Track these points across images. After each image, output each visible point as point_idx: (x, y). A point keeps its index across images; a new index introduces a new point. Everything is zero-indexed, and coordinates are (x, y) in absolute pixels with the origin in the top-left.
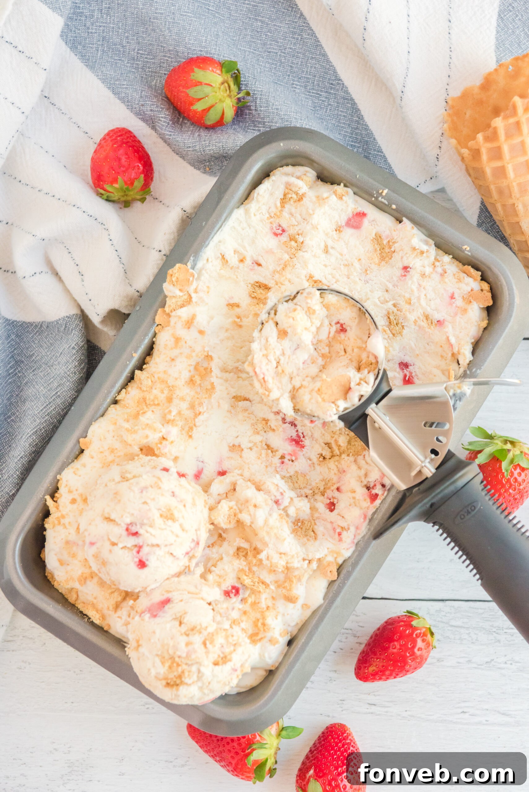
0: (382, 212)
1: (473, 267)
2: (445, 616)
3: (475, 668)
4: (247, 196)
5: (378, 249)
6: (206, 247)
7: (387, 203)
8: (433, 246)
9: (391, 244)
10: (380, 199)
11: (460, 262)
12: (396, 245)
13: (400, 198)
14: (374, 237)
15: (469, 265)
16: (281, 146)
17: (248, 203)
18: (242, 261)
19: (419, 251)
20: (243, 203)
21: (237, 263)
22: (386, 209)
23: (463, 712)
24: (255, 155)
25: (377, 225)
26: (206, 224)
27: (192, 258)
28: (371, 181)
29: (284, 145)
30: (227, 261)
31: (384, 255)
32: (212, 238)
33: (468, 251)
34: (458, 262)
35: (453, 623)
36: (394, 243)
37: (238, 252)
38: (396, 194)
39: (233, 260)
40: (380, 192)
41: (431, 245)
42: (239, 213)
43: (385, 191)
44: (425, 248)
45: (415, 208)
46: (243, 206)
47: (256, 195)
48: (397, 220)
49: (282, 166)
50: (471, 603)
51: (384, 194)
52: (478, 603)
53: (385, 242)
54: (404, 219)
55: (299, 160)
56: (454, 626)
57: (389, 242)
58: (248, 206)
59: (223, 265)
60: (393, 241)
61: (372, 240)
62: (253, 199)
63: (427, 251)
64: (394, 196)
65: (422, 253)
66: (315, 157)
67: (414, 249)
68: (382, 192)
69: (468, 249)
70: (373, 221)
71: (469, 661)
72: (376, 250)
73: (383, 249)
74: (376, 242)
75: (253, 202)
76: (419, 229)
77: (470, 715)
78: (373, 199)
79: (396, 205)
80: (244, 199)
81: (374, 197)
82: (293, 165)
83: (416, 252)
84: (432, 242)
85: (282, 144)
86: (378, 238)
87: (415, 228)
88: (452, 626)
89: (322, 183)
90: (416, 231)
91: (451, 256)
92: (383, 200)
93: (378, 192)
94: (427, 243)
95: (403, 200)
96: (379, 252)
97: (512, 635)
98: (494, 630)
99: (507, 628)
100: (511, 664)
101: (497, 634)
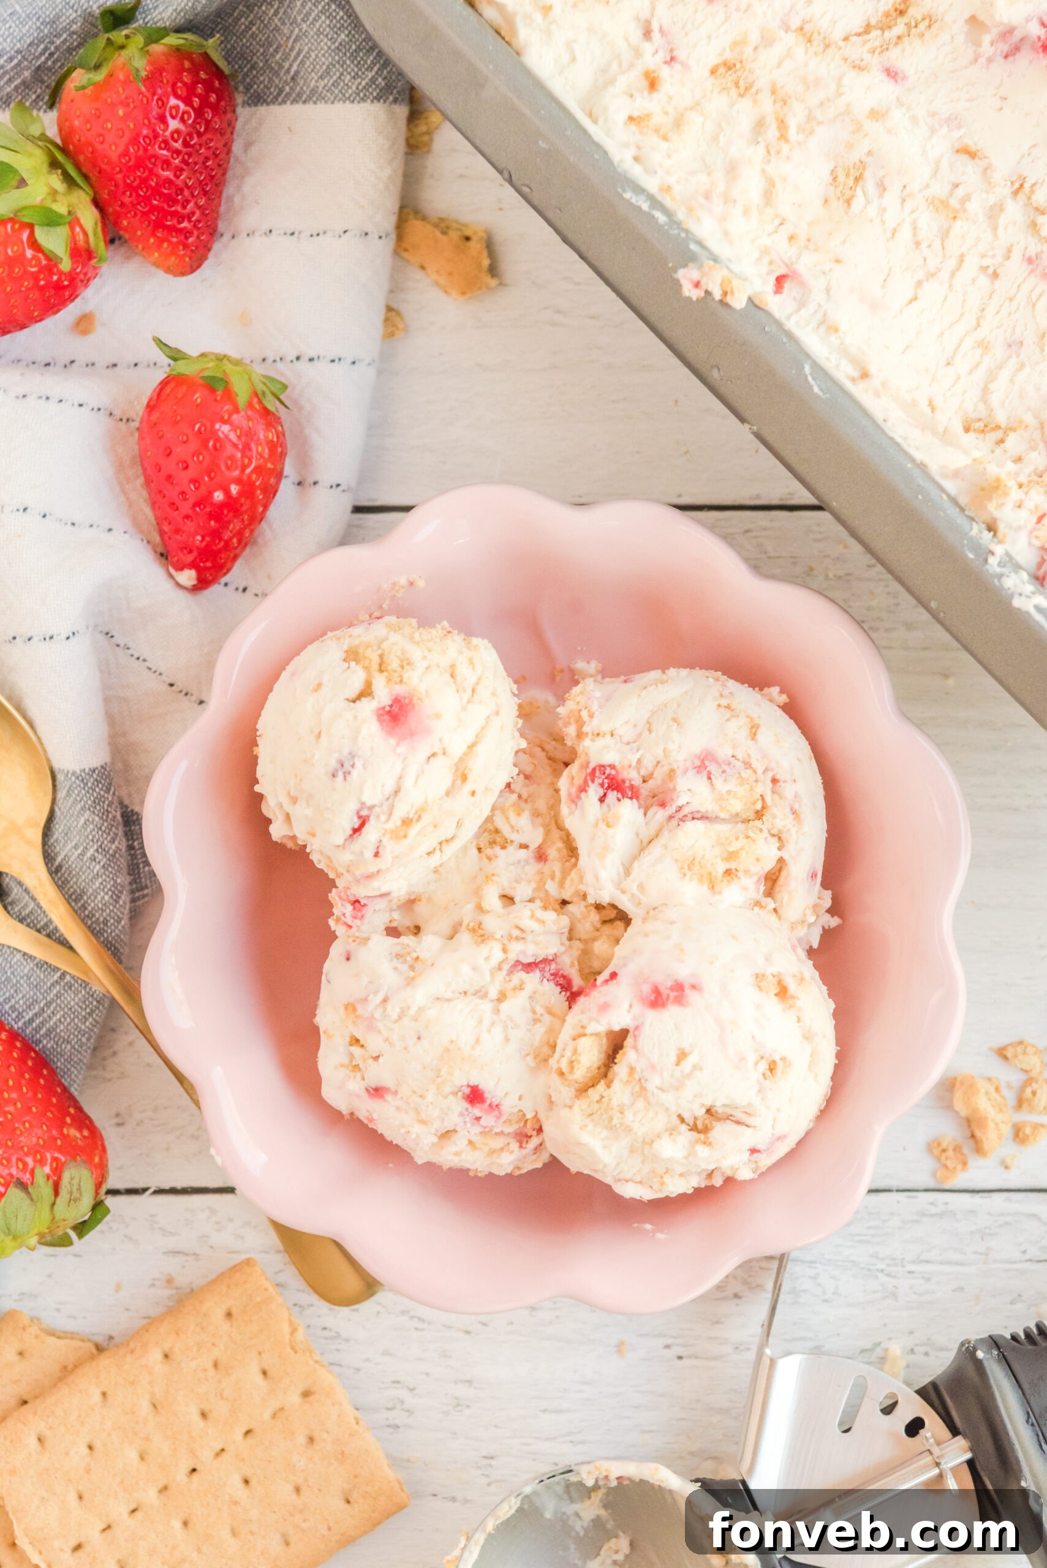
97: (928, 1279)
98: (881, 1266)
99: (913, 1262)
100: (926, 1354)
101: (888, 1275)
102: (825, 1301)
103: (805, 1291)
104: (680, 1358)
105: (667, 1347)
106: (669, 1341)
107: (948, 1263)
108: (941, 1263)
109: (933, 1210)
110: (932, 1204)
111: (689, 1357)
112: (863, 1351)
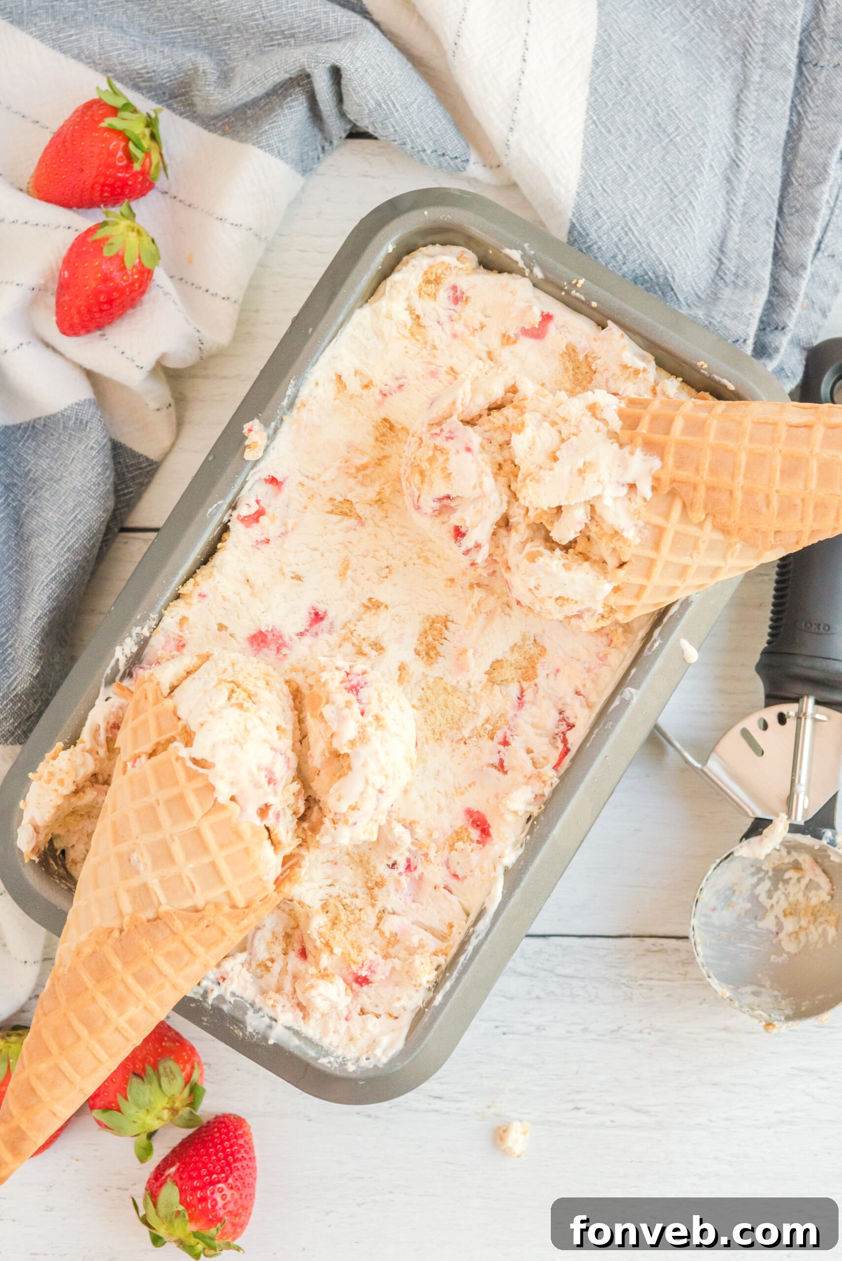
0: (576, 313)
1: (711, 394)
2: (548, 960)
3: (595, 1040)
4: (373, 291)
5: (571, 368)
6: (314, 365)
7: (583, 298)
8: (653, 363)
9: (590, 359)
10: (573, 292)
11: (693, 387)
12: (598, 362)
13: (604, 292)
14: (565, 350)
15: (706, 391)
16: (426, 216)
17: (376, 301)
18: (366, 387)
19: (632, 370)
20: (367, 301)
21: (359, 389)
22: (582, 307)
23: (576, 1108)
24: (387, 229)
25: (569, 332)
26: (313, 331)
27: (292, 382)
28: (560, 266)
29: (429, 214)
30: (345, 386)
31: (580, 377)
32: (323, 351)
33: (705, 369)
34: (689, 388)
35: (560, 970)
36: (595, 358)
37: (361, 373)
38: (597, 285)
39: (354, 385)
40: (574, 282)
41: (649, 362)
42: (363, 316)
43: (581, 282)
44: (640, 365)
45: (625, 306)
46: (367, 305)
47: (388, 288)
48: (599, 325)
49: (425, 245)
50: (587, 939)
51: (579, 285)
52: (598, 940)
53: (581, 358)
54: (610, 323)
55: (450, 236)
56: (563, 976)
57: (586, 356)
58: (377, 304)
59: (339, 392)
60: (593, 356)
61: (562, 355)
62: (384, 293)
63: (645, 370)
64: (594, 288)
65: (637, 372)
66: (475, 232)
67: (625, 367)
68: (577, 283)
69: (706, 366)
70: (563, 326)
71: (585, 1030)
72: (566, 369)
73: (578, 368)
74: (567, 358)
75: (384, 298)
76: (631, 338)
77: (587, 1113)
78: (563, 293)
79: (598, 302)
80: (368, 294)
81: (565, 291)
82: (443, 244)
83: (628, 372)
84: (651, 358)
85: (426, 213)
86: (570, 352)
87: (626, 337)
88: (559, 975)
89: (485, 271)
90: (626, 341)
91: (681, 379)
92: (578, 294)
93: (570, 283)
94: (643, 359)
95: (608, 294)
96: (571, 372)
97: (651, 989)
98: (623, 981)
99: (643, 979)
100: (649, 1034)
101: (628, 986)
102: (590, 1001)
103: (578, 995)
104: (504, 1034)
105: (497, 1027)
106: (498, 1024)
107: (663, 980)
108: (659, 980)
109: (654, 948)
110: (654, 945)
111: (510, 1033)
112: (612, 1031)
